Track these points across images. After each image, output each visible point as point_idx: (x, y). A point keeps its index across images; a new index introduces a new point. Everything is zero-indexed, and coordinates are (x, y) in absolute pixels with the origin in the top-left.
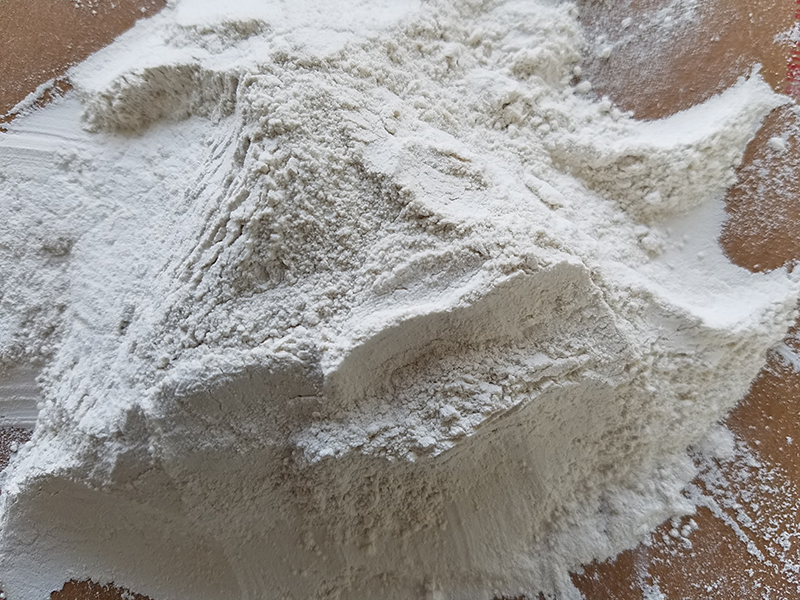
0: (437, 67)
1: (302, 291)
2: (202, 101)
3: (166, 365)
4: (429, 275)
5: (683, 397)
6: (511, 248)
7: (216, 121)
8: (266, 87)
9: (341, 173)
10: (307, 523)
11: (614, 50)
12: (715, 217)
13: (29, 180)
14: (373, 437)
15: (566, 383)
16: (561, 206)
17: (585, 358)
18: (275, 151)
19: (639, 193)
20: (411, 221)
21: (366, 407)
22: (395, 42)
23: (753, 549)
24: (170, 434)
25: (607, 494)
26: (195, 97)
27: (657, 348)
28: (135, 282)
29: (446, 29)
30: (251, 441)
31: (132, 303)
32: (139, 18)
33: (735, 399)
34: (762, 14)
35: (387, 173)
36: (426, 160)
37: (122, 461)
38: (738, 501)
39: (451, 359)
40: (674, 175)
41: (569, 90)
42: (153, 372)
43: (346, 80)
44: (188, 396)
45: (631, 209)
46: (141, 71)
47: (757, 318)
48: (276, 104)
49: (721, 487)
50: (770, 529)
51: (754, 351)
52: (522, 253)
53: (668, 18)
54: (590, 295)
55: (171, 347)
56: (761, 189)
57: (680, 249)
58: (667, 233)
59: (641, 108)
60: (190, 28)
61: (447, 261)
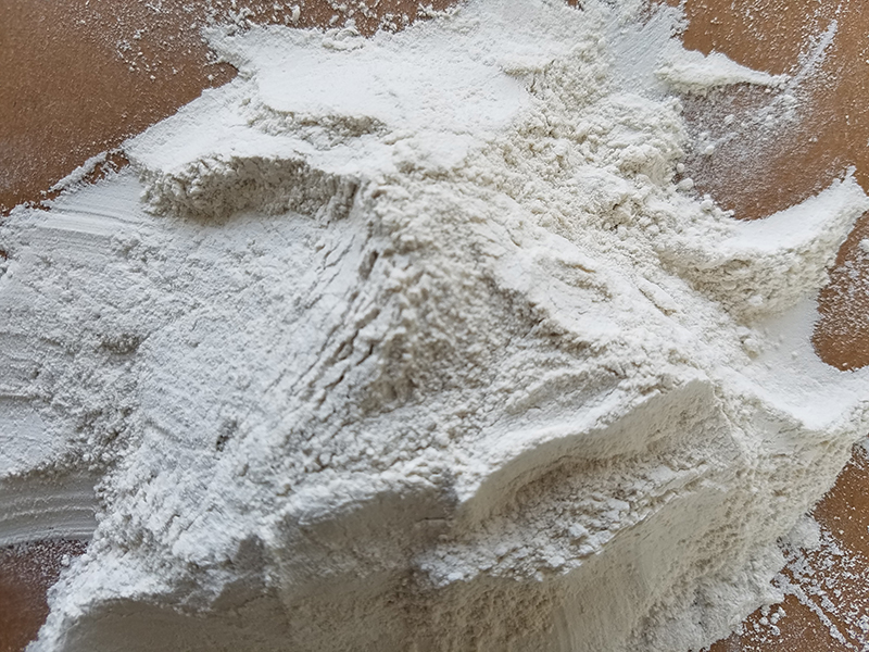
0: (549, 167)
1: (431, 410)
2: (305, 199)
3: (288, 491)
4: (563, 394)
5: (778, 494)
6: (647, 368)
7: (325, 224)
8: (395, 200)
9: (473, 290)
10: (413, 635)
11: (717, 147)
12: (808, 318)
13: (82, 267)
14: (501, 558)
15: (686, 494)
16: (674, 311)
17: (704, 468)
18: (406, 268)
19: (744, 296)
20: (545, 338)
21: (494, 528)
22: (510, 143)
23: (835, 633)
24: (289, 562)
25: (703, 588)
26: (296, 193)
27: (762, 451)
28: (235, 394)
29: (555, 126)
30: (372, 564)
31: (233, 418)
32: (207, 87)
33: (822, 492)
34: (858, 116)
35: (521, 290)
36: (554, 273)
37: (229, 590)
38: (822, 588)
39: (580, 477)
40: (776, 278)
41: (672, 188)
42: (272, 499)
43: (472, 190)
44: (313, 524)
45: (733, 311)
46: (227, 158)
47: (848, 416)
48: (407, 220)
49: (807, 575)
50: (851, 613)
51: (842, 447)
52: (658, 374)
53: (770, 117)
54: (713, 407)
55: (293, 471)
56: (852, 290)
57: (776, 348)
58: (765, 333)
59: (741, 207)
60: (285, 114)
61: (583, 380)
